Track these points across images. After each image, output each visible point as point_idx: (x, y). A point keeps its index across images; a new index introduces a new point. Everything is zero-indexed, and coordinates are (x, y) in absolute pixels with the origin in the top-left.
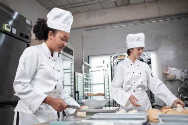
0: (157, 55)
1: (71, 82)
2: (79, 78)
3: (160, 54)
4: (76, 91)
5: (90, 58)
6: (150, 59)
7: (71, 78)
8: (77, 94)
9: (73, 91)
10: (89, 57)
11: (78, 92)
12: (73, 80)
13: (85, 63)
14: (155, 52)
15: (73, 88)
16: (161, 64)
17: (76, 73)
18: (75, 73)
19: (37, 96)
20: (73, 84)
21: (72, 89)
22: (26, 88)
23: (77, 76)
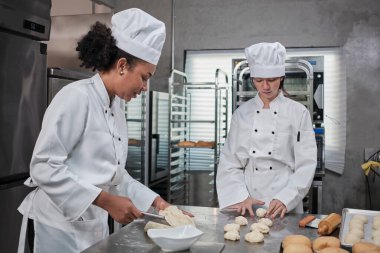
0: (341, 59)
1: (143, 113)
2: (160, 103)
3: (347, 56)
4: (154, 132)
5: (188, 56)
6: (322, 74)
7: (143, 105)
8: (154, 140)
9: (146, 133)
10: (185, 52)
11: (156, 136)
12: (146, 109)
13: (175, 71)
14: (337, 50)
15: (146, 125)
16: (348, 79)
17: (154, 93)
18: (151, 93)
19: (82, 191)
20: (146, 117)
21: (143, 129)
22: (57, 172)
23: (157, 100)
